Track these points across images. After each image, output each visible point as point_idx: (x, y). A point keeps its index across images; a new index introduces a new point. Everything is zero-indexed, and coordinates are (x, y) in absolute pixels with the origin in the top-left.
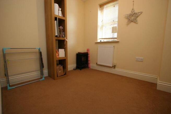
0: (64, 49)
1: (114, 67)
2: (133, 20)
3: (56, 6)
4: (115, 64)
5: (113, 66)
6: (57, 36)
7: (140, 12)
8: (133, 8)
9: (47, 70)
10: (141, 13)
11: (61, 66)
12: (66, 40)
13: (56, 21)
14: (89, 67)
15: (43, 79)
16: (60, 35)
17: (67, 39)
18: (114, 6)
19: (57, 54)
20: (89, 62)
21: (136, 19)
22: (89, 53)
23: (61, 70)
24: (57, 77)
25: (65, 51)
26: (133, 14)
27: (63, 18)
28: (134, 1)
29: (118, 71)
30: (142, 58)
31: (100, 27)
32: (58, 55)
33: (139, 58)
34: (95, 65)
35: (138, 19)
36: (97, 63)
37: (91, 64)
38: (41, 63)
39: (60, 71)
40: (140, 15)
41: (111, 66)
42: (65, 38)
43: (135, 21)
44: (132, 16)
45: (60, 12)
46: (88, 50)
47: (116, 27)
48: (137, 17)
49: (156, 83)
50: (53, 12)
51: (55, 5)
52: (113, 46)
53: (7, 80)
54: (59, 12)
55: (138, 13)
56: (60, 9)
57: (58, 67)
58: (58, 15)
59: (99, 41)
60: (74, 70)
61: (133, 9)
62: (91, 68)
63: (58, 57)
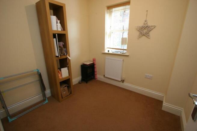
0: (67, 68)
1: (123, 81)
2: (144, 34)
3: (54, 19)
4: (124, 79)
5: (121, 81)
6: (58, 56)
7: (153, 26)
8: (146, 19)
9: (50, 90)
10: (155, 27)
11: (66, 86)
12: (69, 59)
13: (55, 39)
14: (95, 79)
15: (47, 101)
16: (61, 54)
17: (69, 56)
18: (125, 11)
19: (59, 74)
20: (96, 73)
21: (148, 33)
22: (95, 64)
23: (65, 90)
24: (62, 98)
25: (68, 69)
26: (146, 26)
27: (63, 32)
28: (147, 11)
29: (127, 85)
30: (151, 75)
31: (108, 33)
32: (61, 75)
33: (148, 76)
34: (102, 77)
35: (151, 33)
36: (104, 76)
37: (97, 75)
38: (42, 86)
39: (64, 93)
40: (152, 29)
41: (120, 80)
42: (68, 55)
43: (147, 35)
44: (145, 28)
45: (59, 25)
46: (94, 60)
47: (126, 38)
48: (150, 31)
49: (162, 100)
50: (50, 28)
51: (51, 18)
52: (122, 60)
53: (6, 111)
54: (57, 26)
55: (152, 26)
56: (59, 21)
57: (62, 89)
58: (57, 30)
59: (106, 51)
60: (79, 83)
61: (146, 21)
62: (98, 79)
63: (61, 78)
